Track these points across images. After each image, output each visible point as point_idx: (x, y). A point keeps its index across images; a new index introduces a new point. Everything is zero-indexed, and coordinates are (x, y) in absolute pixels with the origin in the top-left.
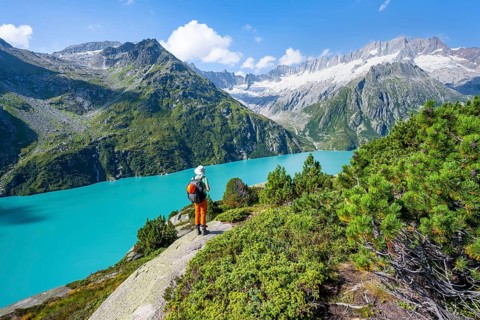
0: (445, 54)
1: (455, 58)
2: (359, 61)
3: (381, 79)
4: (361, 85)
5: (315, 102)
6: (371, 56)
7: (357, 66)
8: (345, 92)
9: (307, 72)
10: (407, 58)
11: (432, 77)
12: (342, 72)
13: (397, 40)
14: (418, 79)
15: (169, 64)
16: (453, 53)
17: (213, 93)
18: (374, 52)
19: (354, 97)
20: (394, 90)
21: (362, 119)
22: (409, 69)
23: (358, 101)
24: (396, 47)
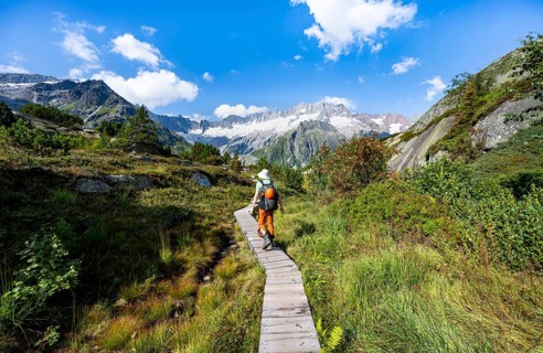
0: (348, 116)
1: (354, 119)
2: (293, 117)
3: (308, 132)
4: (294, 135)
5: (261, 147)
6: (302, 114)
7: (292, 121)
8: (282, 141)
9: (255, 122)
10: (325, 117)
11: (340, 132)
12: (282, 125)
13: (318, 103)
14: (331, 134)
15: (119, 107)
16: (354, 116)
17: (167, 137)
18: (303, 111)
19: (289, 146)
20: (316, 140)
21: (295, 162)
22: (325, 126)
23: (292, 148)
24: (318, 108)
